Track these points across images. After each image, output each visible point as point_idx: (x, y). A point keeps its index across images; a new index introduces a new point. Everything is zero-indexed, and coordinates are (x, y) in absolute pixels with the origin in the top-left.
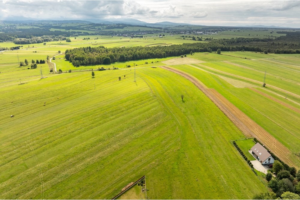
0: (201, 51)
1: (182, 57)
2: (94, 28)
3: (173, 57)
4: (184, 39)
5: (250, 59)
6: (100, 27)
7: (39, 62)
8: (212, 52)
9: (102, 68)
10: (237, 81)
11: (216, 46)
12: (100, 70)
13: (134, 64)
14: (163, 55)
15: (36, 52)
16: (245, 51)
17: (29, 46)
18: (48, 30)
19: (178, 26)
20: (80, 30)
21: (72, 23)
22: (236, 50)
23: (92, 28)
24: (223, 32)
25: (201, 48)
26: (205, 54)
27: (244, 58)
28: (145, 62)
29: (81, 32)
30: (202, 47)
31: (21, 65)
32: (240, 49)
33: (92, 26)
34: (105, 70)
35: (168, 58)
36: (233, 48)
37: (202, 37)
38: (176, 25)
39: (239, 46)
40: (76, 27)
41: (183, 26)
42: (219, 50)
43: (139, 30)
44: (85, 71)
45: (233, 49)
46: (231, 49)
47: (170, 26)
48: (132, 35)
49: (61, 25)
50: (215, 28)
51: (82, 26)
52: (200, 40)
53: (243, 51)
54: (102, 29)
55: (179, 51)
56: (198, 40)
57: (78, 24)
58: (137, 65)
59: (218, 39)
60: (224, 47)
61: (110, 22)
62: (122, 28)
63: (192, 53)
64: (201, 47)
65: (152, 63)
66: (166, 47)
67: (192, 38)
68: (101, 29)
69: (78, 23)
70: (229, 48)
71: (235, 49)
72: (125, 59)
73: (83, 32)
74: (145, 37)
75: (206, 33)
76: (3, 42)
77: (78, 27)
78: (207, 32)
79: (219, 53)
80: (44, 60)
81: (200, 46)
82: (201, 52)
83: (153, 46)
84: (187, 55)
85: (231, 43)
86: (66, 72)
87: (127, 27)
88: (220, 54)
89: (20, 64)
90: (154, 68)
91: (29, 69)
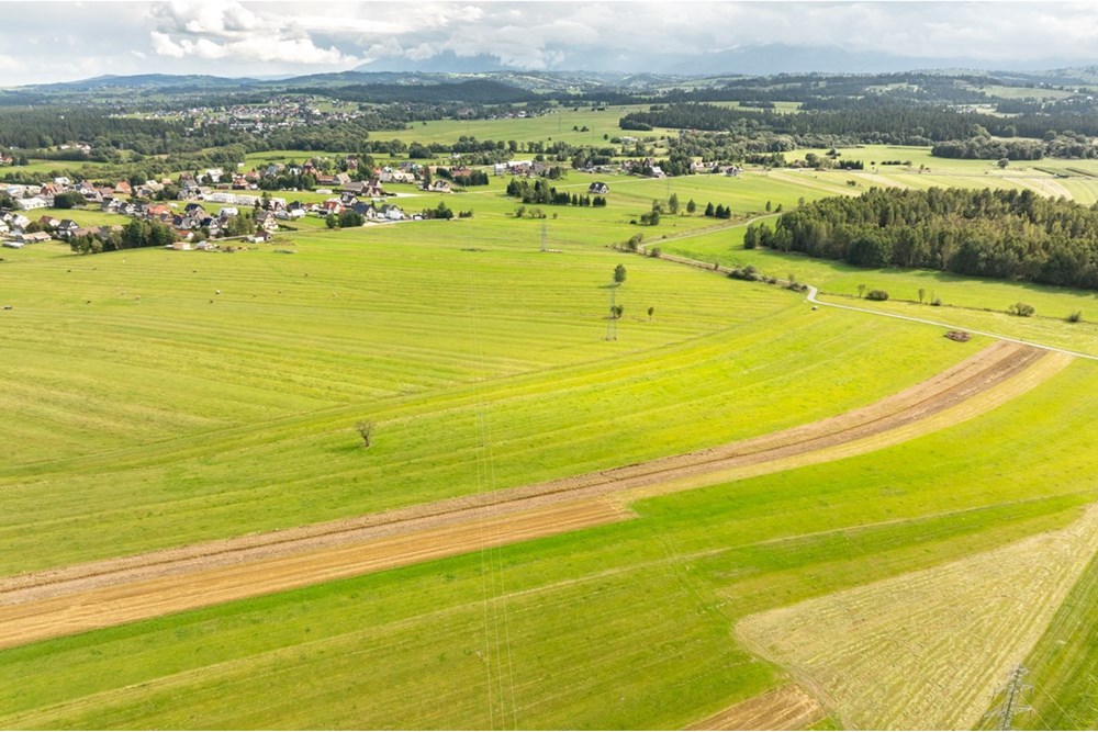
7: (715, 210)
9: (748, 269)
13: (921, 293)
44: (693, 265)
58: (937, 304)
86: (644, 254)
90: (953, 336)
91: (633, 222)
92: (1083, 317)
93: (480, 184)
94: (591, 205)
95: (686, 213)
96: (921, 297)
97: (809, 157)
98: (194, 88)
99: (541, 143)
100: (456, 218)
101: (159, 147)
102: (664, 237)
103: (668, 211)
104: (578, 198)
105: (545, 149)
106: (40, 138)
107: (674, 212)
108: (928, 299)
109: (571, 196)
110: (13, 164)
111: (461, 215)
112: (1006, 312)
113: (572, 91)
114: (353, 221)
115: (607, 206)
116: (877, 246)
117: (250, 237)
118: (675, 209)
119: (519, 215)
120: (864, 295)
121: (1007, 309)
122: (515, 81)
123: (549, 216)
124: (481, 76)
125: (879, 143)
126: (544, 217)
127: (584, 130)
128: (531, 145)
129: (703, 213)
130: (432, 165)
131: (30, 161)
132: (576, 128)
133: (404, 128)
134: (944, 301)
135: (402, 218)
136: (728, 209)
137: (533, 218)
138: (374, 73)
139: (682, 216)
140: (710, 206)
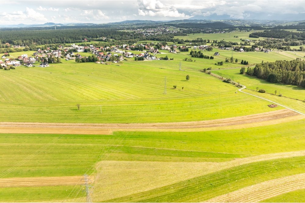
7: (244, 62)
31: (227, 61)
90: (271, 105)
91: (216, 64)
93: (186, 51)
94: (210, 58)
95: (235, 62)
96: (276, 93)
97: (301, 48)
98: (145, 24)
99: (217, 40)
100: (169, 60)
101: (120, 39)
102: (219, 69)
103: (230, 62)
104: (206, 56)
105: (218, 42)
106: (97, 36)
107: (232, 62)
108: (278, 94)
109: (204, 56)
110: (87, 42)
111: (171, 59)
112: (303, 101)
113: (247, 25)
114: (141, 59)
115: (214, 59)
116: (275, 76)
117: (114, 61)
118: (232, 61)
119: (186, 60)
120: (258, 91)
122: (232, 22)
123: (193, 61)
124: (222, 21)
126: (192, 61)
127: (237, 37)
128: (214, 41)
129: (240, 63)
130: (181, 45)
131: (91, 41)
132: (235, 36)
133: (186, 35)
134: (283, 95)
135: (155, 59)
136: (247, 62)
137: (189, 61)
138: (192, 20)
139: (234, 63)
140: (242, 61)
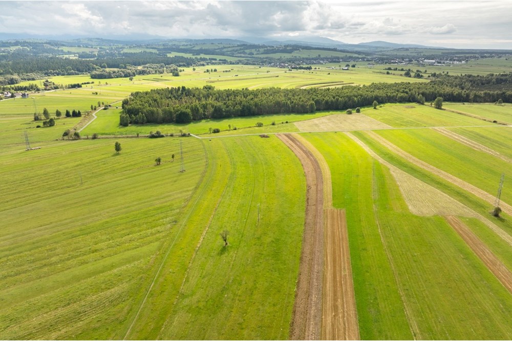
0: (402, 100)
1: (350, 113)
2: (244, 53)
3: (331, 112)
4: (388, 73)
5: (504, 124)
6: (253, 51)
7: (71, 114)
8: (426, 103)
9: (158, 133)
10: (430, 188)
11: (438, 92)
12: (153, 137)
13: (229, 126)
14: (308, 107)
15: (96, 93)
16: (503, 104)
17: (100, 82)
18: (165, 55)
19: (398, 50)
20: (217, 55)
21: (212, 44)
22: (485, 101)
23: (240, 51)
24: (481, 61)
25: (402, 94)
26: (408, 107)
27: (491, 122)
28: (256, 123)
29: (215, 60)
30: (407, 92)
31: (36, 119)
32: (493, 99)
33: (240, 49)
34: (162, 136)
35: (318, 114)
36: (476, 96)
37: (426, 71)
38: (395, 47)
39: (491, 92)
40: (215, 49)
41: (407, 50)
42: (439, 101)
43: (319, 56)
44: (123, 137)
45: (478, 99)
46: (472, 97)
47: (384, 48)
48: (296, 64)
49: (194, 47)
50: (468, 53)
51: (225, 48)
52: (418, 76)
53: (500, 102)
54: (256, 54)
55: (347, 99)
56: (415, 77)
57: (221, 46)
58: (235, 129)
59: (460, 75)
60: (455, 94)
61: (279, 42)
62: (290, 52)
63: (375, 105)
64: (403, 92)
65: (273, 124)
66: (329, 89)
67: (403, 73)
68: (253, 54)
69: (221, 43)
70: (468, 95)
71: (481, 97)
72: (224, 113)
73: (218, 59)
74: (316, 68)
75: (442, 62)
76: (78, 74)
77: (219, 50)
78: (446, 60)
79: (439, 107)
80: (79, 112)
81: (401, 90)
82: (400, 102)
83: (313, 86)
84: (361, 110)
85: (483, 84)
86: (88, 139)
87: (299, 50)
88: (441, 109)
89: (33, 117)
90: (263, 136)
91: (39, 127)
92: (276, 123)
95: (56, 117)
108: (232, 128)
112: (255, 127)
118: (48, 116)
120: (212, 132)
121: (255, 125)
125: (55, 76)
129: (65, 116)
140: (68, 112)
